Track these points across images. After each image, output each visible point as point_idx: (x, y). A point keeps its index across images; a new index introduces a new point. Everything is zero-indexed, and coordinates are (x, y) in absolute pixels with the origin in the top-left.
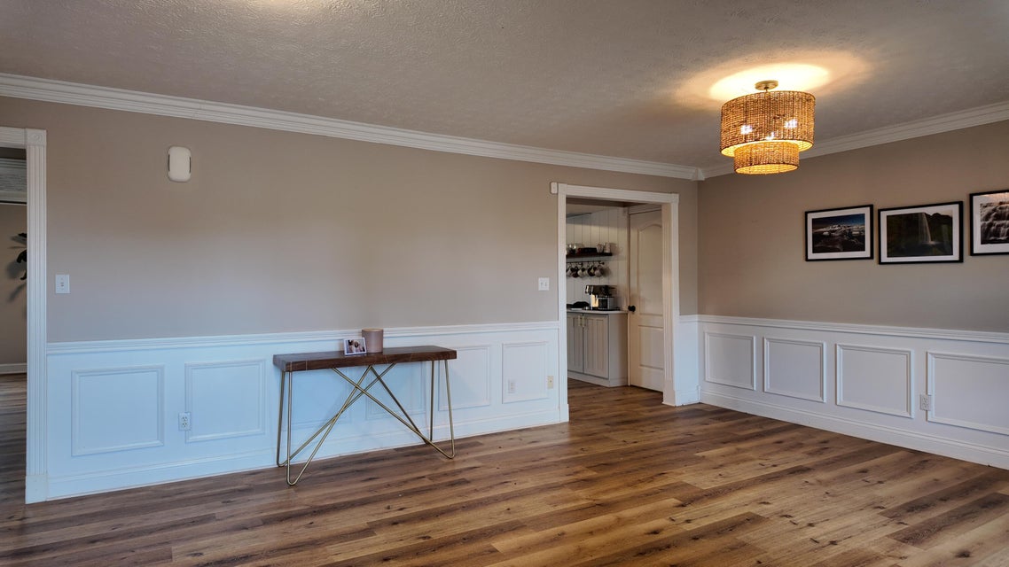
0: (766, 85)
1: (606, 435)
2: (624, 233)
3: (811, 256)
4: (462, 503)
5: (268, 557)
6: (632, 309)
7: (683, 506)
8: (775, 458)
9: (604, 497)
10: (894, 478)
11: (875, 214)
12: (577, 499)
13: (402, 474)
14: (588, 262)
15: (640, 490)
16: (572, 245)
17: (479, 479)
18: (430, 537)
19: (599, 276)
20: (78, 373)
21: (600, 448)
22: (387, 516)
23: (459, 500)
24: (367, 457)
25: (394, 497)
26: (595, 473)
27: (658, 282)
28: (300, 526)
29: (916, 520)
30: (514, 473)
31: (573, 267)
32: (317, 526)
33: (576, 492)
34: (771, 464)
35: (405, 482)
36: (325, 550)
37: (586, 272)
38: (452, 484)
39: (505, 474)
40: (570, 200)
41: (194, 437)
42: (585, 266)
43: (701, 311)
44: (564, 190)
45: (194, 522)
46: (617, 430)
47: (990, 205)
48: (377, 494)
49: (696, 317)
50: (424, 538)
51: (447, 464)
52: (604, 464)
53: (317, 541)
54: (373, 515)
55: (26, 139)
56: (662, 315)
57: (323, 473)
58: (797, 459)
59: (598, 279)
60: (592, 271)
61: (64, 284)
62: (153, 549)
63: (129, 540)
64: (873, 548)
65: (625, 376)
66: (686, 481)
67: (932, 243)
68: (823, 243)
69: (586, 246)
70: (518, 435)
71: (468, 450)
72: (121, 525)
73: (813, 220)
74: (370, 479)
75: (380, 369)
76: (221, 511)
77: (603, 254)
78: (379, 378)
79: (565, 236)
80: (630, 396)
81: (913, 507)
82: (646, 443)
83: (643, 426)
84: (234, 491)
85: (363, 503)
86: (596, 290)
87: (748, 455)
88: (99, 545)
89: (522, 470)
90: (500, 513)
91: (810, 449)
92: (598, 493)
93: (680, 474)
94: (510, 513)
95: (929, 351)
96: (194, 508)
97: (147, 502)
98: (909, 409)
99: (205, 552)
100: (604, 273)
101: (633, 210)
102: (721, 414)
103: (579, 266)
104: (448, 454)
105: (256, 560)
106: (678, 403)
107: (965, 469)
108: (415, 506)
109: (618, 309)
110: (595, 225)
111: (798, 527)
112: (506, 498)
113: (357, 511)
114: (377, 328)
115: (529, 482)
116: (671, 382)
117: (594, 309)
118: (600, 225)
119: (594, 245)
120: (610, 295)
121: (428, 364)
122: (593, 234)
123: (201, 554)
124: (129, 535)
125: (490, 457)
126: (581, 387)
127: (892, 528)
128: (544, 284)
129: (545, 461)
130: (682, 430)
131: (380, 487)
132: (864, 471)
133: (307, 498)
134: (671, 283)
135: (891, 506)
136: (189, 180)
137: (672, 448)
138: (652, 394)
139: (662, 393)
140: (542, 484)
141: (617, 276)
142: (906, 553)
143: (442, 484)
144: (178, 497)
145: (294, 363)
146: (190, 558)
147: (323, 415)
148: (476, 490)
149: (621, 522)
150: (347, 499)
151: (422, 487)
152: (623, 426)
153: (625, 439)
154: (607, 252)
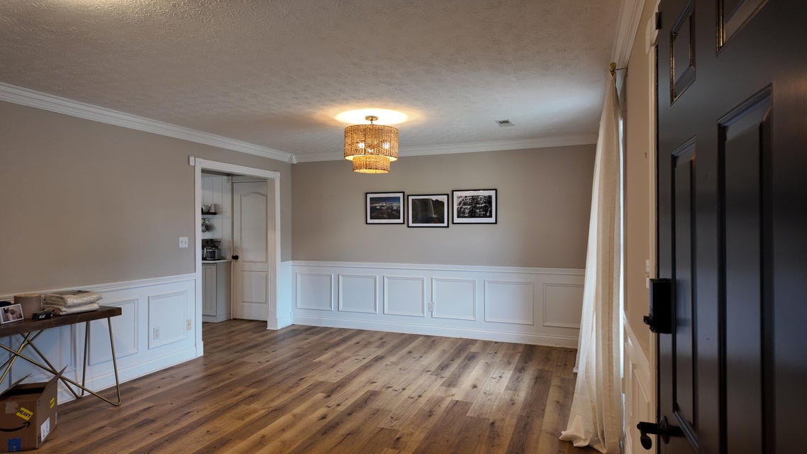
0: (372, 118)
1: (241, 360)
2: (229, 196)
3: (369, 221)
4: (161, 438)
6: (236, 258)
7: (329, 396)
8: (363, 353)
9: (275, 404)
10: (425, 353)
11: (406, 197)
12: (256, 411)
15: (294, 393)
17: (162, 416)
19: (204, 231)
21: (244, 371)
26: (255, 390)
29: (447, 373)
30: (189, 404)
33: (251, 406)
34: (362, 357)
35: (88, 435)
38: (139, 426)
39: (182, 407)
40: (202, 171)
43: (294, 258)
44: (200, 163)
46: (247, 355)
47: (461, 197)
49: (291, 262)
52: (256, 382)
56: (267, 262)
58: (373, 352)
64: (438, 394)
65: (228, 312)
66: (320, 380)
67: (435, 216)
68: (376, 213)
70: (168, 374)
73: (371, 198)
77: (208, 213)
80: (236, 327)
81: (443, 367)
82: (276, 360)
83: (264, 348)
87: (345, 354)
89: (195, 400)
90: (203, 436)
91: (377, 344)
92: (267, 403)
93: (313, 376)
94: (211, 434)
95: (433, 277)
98: (423, 312)
101: (236, 180)
102: (311, 330)
104: (115, 401)
106: (279, 327)
107: (452, 342)
109: (223, 258)
111: (397, 392)
112: (198, 424)
115: (207, 408)
116: (275, 312)
117: (204, 259)
120: (217, 247)
125: (156, 396)
127: (440, 382)
128: (183, 242)
129: (208, 390)
130: (293, 346)
132: (410, 352)
134: (275, 238)
135: (433, 369)
137: (294, 360)
139: (266, 322)
140: (218, 406)
141: (222, 231)
142: (453, 393)
143: (128, 428)
148: (167, 425)
149: (297, 418)
151: (110, 436)
152: (249, 351)
153: (259, 360)
154: (213, 211)
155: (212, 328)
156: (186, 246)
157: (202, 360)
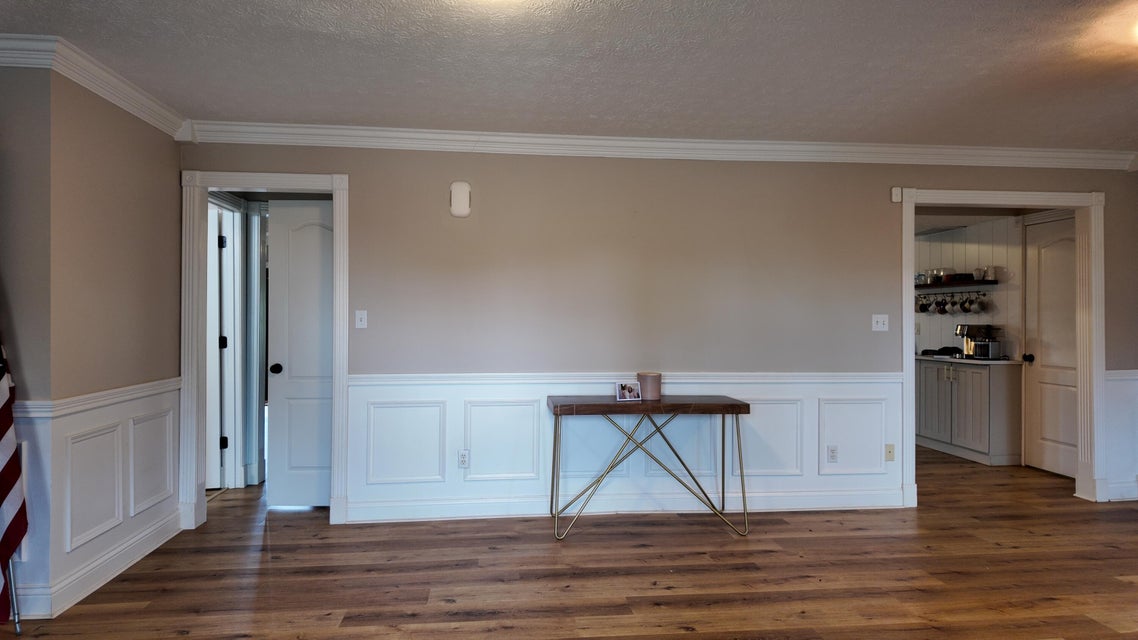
1: (970, 532)
2: (1017, 252)
4: (744, 594)
5: (515, 617)
6: (1029, 358)
12: (905, 615)
13: (678, 546)
14: (961, 293)
15: (1007, 617)
16: (938, 271)
17: (774, 567)
18: (693, 629)
19: (977, 312)
20: (372, 404)
21: (956, 549)
22: (650, 594)
23: (740, 590)
24: (642, 520)
25: (664, 571)
26: (940, 583)
27: (1070, 323)
28: (554, 589)
30: (822, 566)
31: (940, 299)
32: (572, 591)
35: (681, 556)
36: (574, 621)
37: (958, 307)
38: (737, 568)
39: (808, 566)
40: (921, 210)
41: (472, 476)
42: (957, 298)
44: (910, 198)
45: (458, 565)
46: (989, 527)
48: (646, 564)
50: (687, 629)
51: (737, 542)
52: (958, 573)
53: (567, 608)
54: (635, 590)
55: (332, 184)
56: (1075, 369)
57: (594, 530)
59: (976, 316)
60: (967, 305)
61: (362, 319)
62: (415, 588)
63: (399, 574)
65: (1016, 451)
66: (1092, 615)
69: (958, 272)
70: (839, 518)
71: (767, 528)
72: (395, 558)
74: (644, 546)
75: (660, 420)
76: (484, 557)
77: (984, 282)
78: (658, 430)
79: (912, 258)
80: (1021, 481)
82: (1035, 550)
83: (1033, 525)
84: (502, 537)
85: (629, 572)
86: (971, 332)
88: (374, 575)
89: (833, 564)
90: (791, 615)
92: (938, 612)
93: (1083, 604)
94: (803, 618)
96: (461, 550)
97: (423, 537)
99: (458, 600)
100: (985, 307)
101: (1031, 218)
103: (948, 299)
104: (739, 529)
105: (503, 618)
106: (1099, 498)
108: (685, 588)
109: (1006, 358)
110: (971, 241)
112: (803, 597)
113: (619, 581)
114: (655, 372)
115: (840, 581)
116: (1090, 467)
117: (969, 357)
118: (979, 241)
119: (970, 269)
120: (993, 339)
121: (718, 418)
122: (969, 255)
123: (454, 601)
124: (401, 569)
125: (794, 541)
126: (946, 463)
128: (880, 323)
129: (869, 557)
130: (1102, 538)
131: (651, 557)
133: (572, 556)
134: (1091, 324)
136: (469, 215)
137: (1077, 563)
138: (1058, 481)
139: (1074, 480)
140: (857, 586)
141: (1007, 311)
143: (725, 566)
144: (453, 536)
145: (561, 406)
146: (443, 603)
147: (597, 466)
148: (765, 581)
150: (611, 565)
151: (699, 566)
152: (1000, 523)
153: (999, 542)
154: (990, 278)
155: (975, 473)
156: (886, 328)
157: (914, 514)
